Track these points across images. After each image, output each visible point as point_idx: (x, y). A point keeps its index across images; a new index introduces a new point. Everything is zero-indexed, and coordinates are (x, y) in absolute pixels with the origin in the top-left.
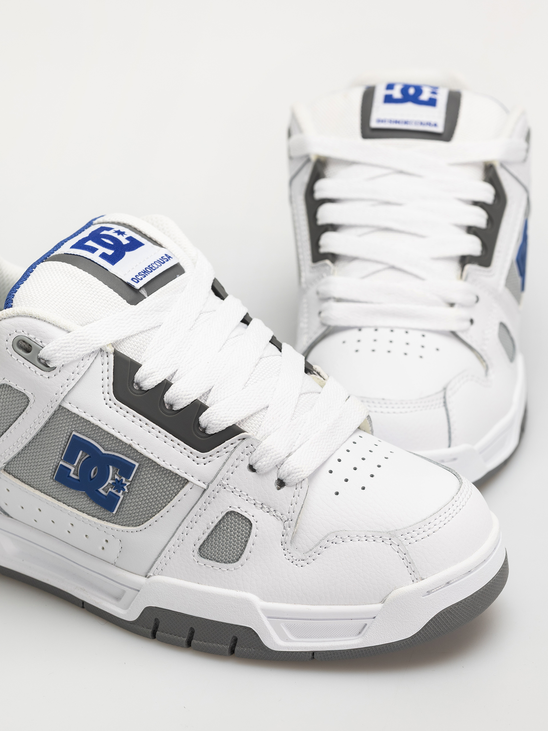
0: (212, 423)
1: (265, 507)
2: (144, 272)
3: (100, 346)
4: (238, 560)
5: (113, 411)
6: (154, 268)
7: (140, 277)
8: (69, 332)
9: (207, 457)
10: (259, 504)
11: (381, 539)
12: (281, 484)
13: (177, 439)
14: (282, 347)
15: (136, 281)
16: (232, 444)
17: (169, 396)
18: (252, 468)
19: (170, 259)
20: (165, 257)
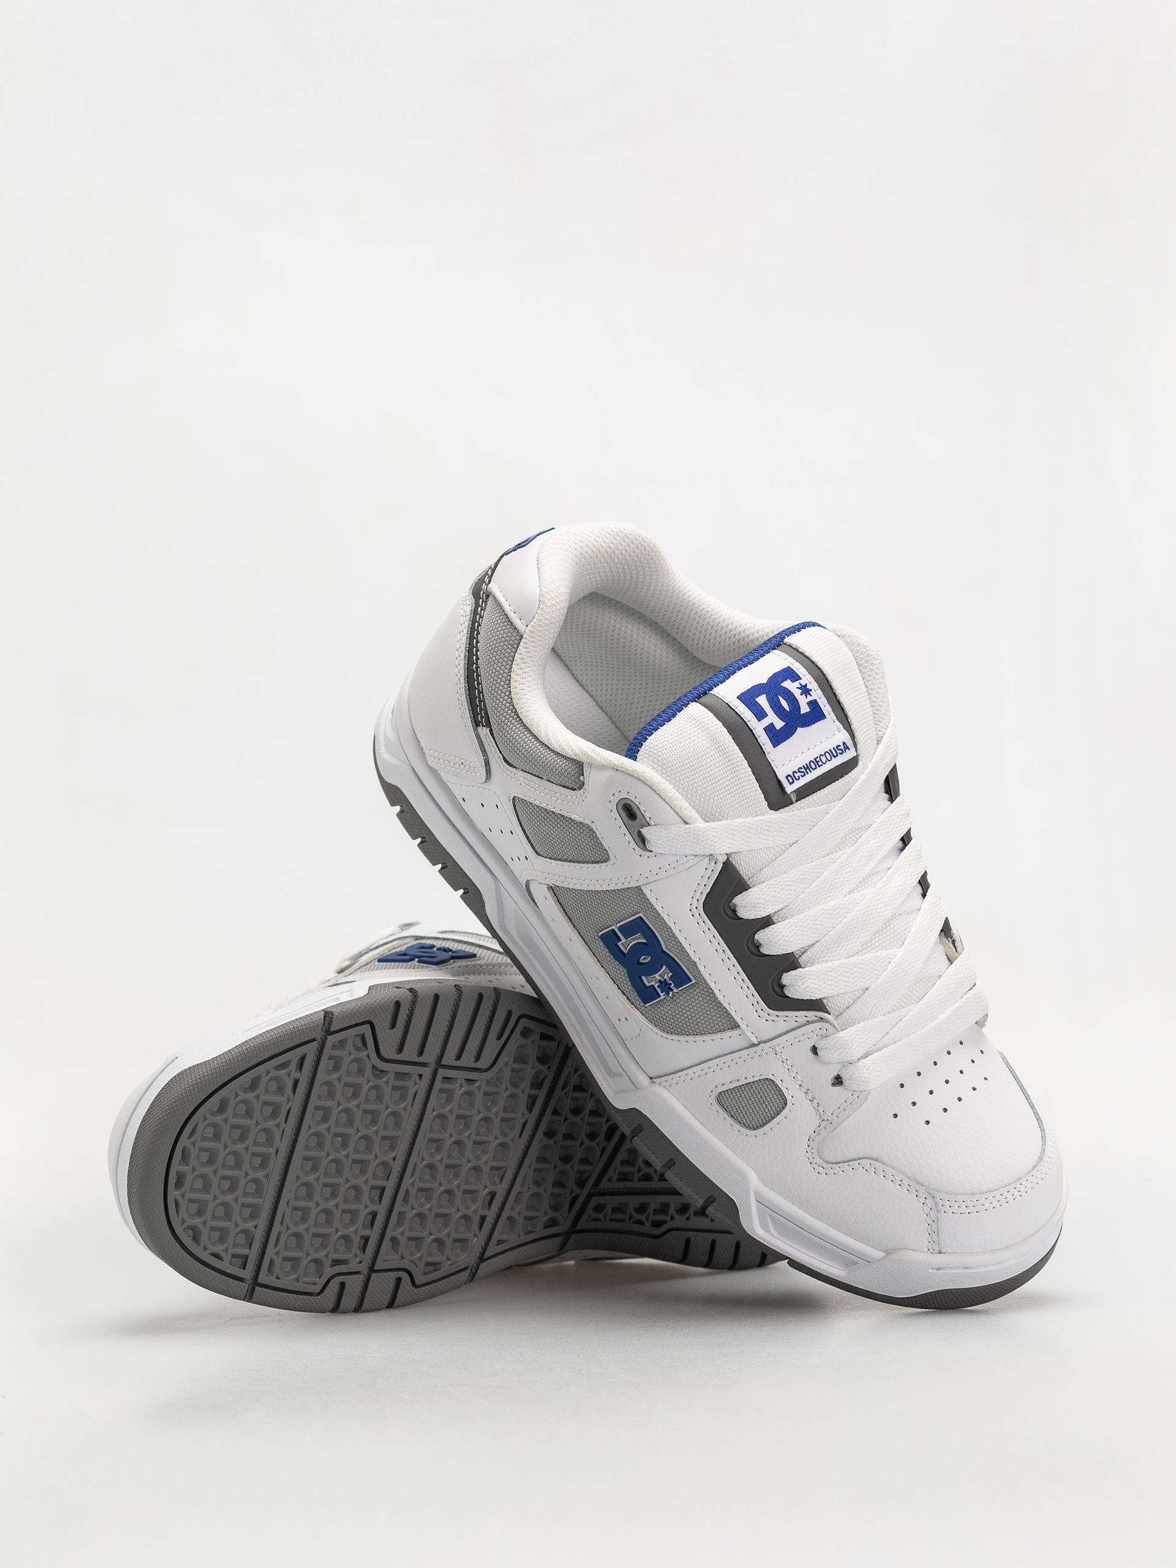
0: (794, 987)
1: (810, 1094)
2: (806, 767)
3: (712, 852)
4: (755, 1129)
5: (694, 921)
6: (820, 763)
7: (797, 775)
8: (687, 823)
9: (772, 1015)
10: (805, 1088)
11: (916, 1193)
12: (838, 1081)
13: (749, 982)
14: (929, 890)
15: (791, 780)
16: (806, 1017)
17: (761, 936)
18: (814, 1050)
19: (847, 750)
20: (842, 747)
